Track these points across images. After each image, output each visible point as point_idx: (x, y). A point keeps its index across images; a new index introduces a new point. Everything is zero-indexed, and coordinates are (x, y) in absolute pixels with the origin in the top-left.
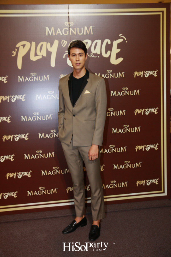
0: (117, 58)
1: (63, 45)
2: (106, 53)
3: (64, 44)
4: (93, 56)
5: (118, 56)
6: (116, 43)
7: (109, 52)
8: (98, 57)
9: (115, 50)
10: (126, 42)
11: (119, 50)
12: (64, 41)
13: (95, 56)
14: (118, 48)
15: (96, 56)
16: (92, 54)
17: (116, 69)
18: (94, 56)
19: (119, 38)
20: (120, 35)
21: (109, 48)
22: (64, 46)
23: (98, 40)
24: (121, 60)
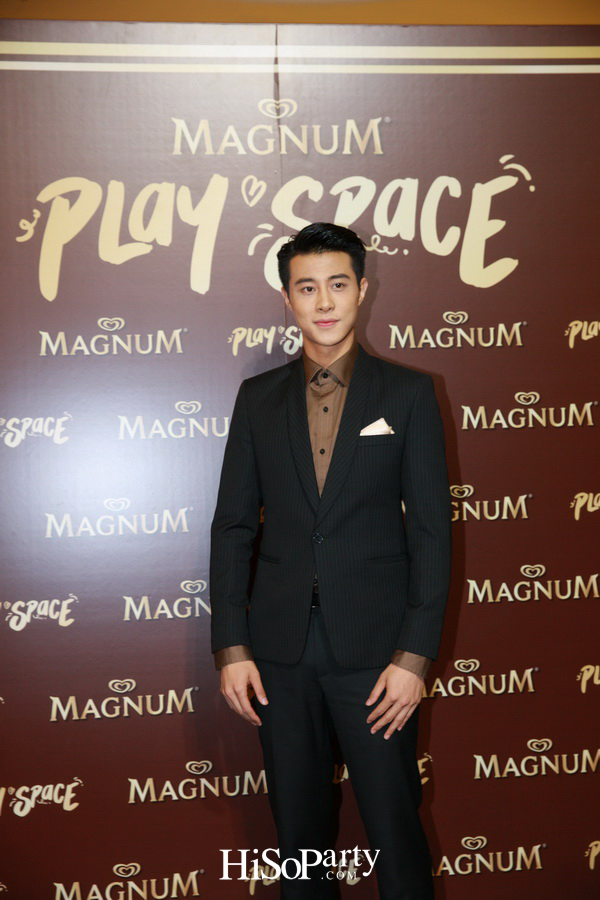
0: (489, 260)
1: (250, 198)
2: (441, 235)
3: (251, 193)
4: (380, 247)
5: (494, 251)
6: (483, 194)
7: (454, 233)
8: (406, 252)
9: (482, 226)
10: (532, 188)
11: (498, 225)
12: (255, 179)
13: (391, 250)
14: (493, 216)
15: (396, 250)
16: (375, 240)
17: (486, 306)
18: (386, 250)
19: (501, 172)
20: (503, 159)
21: (454, 213)
22: (252, 204)
23: (403, 178)
24: (506, 266)
